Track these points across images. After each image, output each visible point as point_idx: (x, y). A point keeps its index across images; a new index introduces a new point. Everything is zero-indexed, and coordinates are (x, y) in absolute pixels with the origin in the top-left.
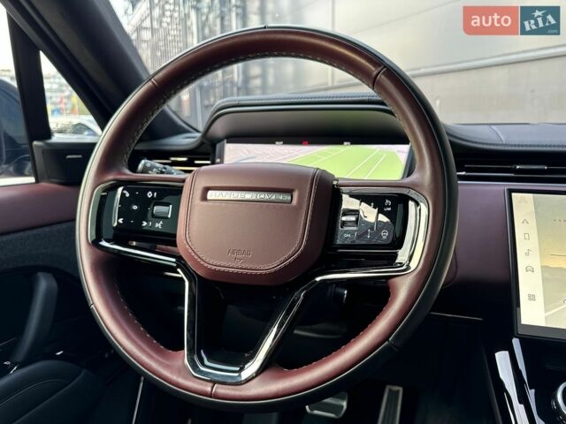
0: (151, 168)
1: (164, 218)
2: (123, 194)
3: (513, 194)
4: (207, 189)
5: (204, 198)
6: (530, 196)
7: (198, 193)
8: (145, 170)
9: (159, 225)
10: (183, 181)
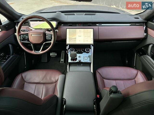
1: (27, 38)
3: (67, 29)
4: (31, 35)
5: (31, 36)
6: (69, 29)
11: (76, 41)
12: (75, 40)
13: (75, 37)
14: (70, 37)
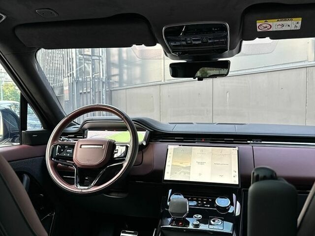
0: (65, 140)
1: (70, 153)
2: (59, 147)
3: (169, 146)
4: (81, 145)
5: (81, 147)
6: (173, 146)
7: (79, 146)
8: (63, 140)
9: (68, 155)
10: (75, 143)
11: (189, 173)
12: (188, 171)
13: (189, 165)
14: (175, 164)
